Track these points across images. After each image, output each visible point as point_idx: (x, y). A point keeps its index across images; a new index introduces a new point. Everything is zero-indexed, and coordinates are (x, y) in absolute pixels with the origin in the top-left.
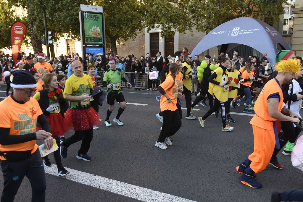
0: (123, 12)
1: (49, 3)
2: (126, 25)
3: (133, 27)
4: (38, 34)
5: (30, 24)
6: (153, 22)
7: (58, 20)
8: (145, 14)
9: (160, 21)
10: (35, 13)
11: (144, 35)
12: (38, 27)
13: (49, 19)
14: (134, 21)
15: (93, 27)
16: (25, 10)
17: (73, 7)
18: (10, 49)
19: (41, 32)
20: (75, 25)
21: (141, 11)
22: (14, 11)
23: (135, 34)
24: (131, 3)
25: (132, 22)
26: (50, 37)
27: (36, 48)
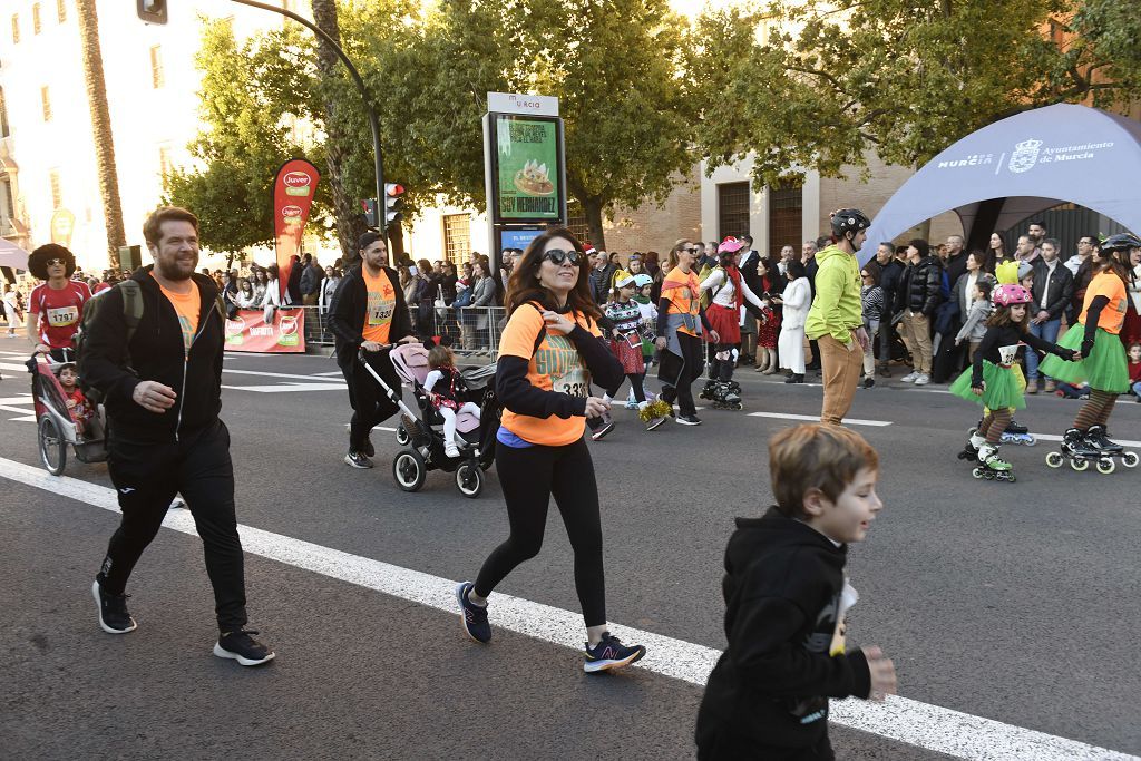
0: (625, 112)
1: (390, 94)
2: (636, 157)
3: (659, 161)
4: (353, 194)
5: (331, 166)
6: (726, 138)
7: (417, 148)
8: (702, 117)
9: (750, 135)
10: (349, 129)
11: (698, 188)
12: (357, 173)
13: (391, 147)
14: (662, 139)
15: (526, 165)
16: (318, 126)
17: (463, 102)
18: (271, 248)
19: (363, 187)
20: (471, 161)
21: (685, 107)
22: (287, 130)
23: (667, 185)
24: (653, 82)
25: (654, 144)
26: (391, 203)
27: (349, 241)
